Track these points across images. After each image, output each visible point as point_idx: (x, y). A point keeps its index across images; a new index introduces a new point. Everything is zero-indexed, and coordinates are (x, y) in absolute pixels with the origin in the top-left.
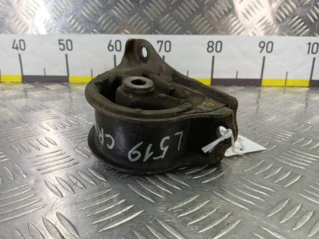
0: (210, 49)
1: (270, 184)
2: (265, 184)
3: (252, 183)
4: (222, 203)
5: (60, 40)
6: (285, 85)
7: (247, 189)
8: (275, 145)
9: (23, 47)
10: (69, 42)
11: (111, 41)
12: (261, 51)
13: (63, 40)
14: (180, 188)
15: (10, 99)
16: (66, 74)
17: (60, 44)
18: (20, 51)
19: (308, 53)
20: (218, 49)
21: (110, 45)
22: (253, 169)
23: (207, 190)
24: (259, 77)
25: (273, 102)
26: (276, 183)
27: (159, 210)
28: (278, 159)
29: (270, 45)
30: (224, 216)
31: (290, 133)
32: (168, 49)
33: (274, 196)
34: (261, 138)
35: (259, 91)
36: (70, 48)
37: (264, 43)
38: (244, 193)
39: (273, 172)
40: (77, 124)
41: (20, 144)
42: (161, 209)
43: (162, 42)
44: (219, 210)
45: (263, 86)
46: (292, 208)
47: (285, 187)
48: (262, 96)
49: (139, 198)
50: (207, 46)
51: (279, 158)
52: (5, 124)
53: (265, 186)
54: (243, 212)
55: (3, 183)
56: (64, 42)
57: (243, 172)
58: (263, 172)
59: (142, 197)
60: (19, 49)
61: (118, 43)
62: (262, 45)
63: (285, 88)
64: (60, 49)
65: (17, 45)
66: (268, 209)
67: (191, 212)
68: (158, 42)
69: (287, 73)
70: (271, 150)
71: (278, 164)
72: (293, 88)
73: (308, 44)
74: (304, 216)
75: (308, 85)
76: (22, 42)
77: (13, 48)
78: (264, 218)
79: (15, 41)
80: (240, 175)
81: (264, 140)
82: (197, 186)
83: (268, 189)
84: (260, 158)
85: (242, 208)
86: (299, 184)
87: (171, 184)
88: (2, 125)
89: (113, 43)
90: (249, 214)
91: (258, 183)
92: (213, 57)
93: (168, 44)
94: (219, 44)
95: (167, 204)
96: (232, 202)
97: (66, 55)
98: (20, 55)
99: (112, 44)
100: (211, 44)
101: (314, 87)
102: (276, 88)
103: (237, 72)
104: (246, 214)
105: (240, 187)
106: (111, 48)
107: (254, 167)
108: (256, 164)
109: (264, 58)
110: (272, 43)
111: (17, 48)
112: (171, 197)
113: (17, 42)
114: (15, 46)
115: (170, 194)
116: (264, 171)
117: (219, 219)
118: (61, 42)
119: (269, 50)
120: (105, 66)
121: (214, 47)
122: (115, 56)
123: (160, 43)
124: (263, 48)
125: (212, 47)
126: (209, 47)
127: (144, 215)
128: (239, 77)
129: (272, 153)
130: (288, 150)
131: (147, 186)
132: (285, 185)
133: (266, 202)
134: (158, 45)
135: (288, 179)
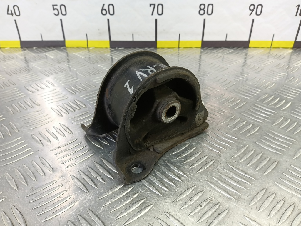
0: (202, 12)
1: (252, 172)
2: (248, 172)
3: (237, 171)
4: (214, 193)
5: (53, 6)
6: (271, 47)
7: (234, 177)
8: (258, 127)
9: (18, 13)
10: (63, 7)
11: (104, 5)
12: (250, 14)
13: (56, 5)
14: (181, 179)
15: (16, 74)
16: (62, 39)
17: (54, 9)
18: (15, 17)
19: (296, 15)
20: (210, 12)
21: (103, 9)
22: (239, 156)
23: (201, 180)
24: (247, 39)
25: (259, 70)
26: (257, 171)
27: (166, 203)
28: (260, 144)
29: (260, 7)
30: (216, 207)
31: (272, 111)
32: (160, 12)
33: (255, 185)
34: (246, 118)
35: (246, 54)
36: (64, 13)
37: (254, 5)
38: (231, 182)
39: (255, 159)
40: (84, 106)
41: (39, 133)
42: (167, 202)
43: (154, 5)
44: (212, 201)
45: (250, 48)
46: (268, 198)
47: (264, 175)
48: (248, 62)
49: (149, 192)
50: (199, 9)
51: (260, 142)
52: (20, 108)
53: (248, 174)
54: (230, 202)
55: (37, 179)
56: (58, 7)
57: (231, 159)
58: (247, 159)
59: (151, 191)
60: (14, 15)
61: (111, 7)
62: (252, 8)
63: (270, 50)
64: (55, 14)
65: (11, 11)
66: (249, 198)
67: (190, 204)
68: (151, 5)
69: (274, 35)
70: (255, 133)
71: (260, 149)
72: (278, 49)
73: (297, 6)
74: (277, 205)
75: (292, 47)
76: (16, 8)
77: (8, 14)
78: (246, 207)
79: (8, 6)
80: (228, 162)
81: (249, 120)
82: (194, 176)
83: (251, 177)
84: (245, 143)
85: (229, 198)
86: (275, 172)
87: (173, 176)
88: (18, 109)
89: (106, 7)
90: (235, 204)
91: (242, 171)
92: (205, 20)
93: (160, 7)
94: (210, 7)
95: (171, 197)
96: (222, 192)
97: (61, 20)
98: (15, 21)
99: (104, 8)
100: (202, 7)
101: (298, 48)
102: (263, 50)
103: (227, 34)
104: (233, 205)
105: (228, 175)
106: (104, 12)
107: (240, 153)
108: (241, 149)
109: (253, 20)
110: (262, 6)
111: (12, 14)
112: (173, 189)
113: (11, 8)
114: (10, 12)
115: (172, 186)
116: (247, 157)
117: (212, 209)
118: (55, 7)
119: (258, 13)
120: (99, 30)
121: (206, 9)
122: (108, 20)
123: (153, 6)
124: (253, 10)
125: (203, 9)
126: (201, 9)
127: (155, 209)
128: (228, 40)
129: (256, 136)
130: (269, 133)
131: (154, 178)
132: (264, 173)
133: (248, 191)
134: (150, 8)
135: (267, 166)
